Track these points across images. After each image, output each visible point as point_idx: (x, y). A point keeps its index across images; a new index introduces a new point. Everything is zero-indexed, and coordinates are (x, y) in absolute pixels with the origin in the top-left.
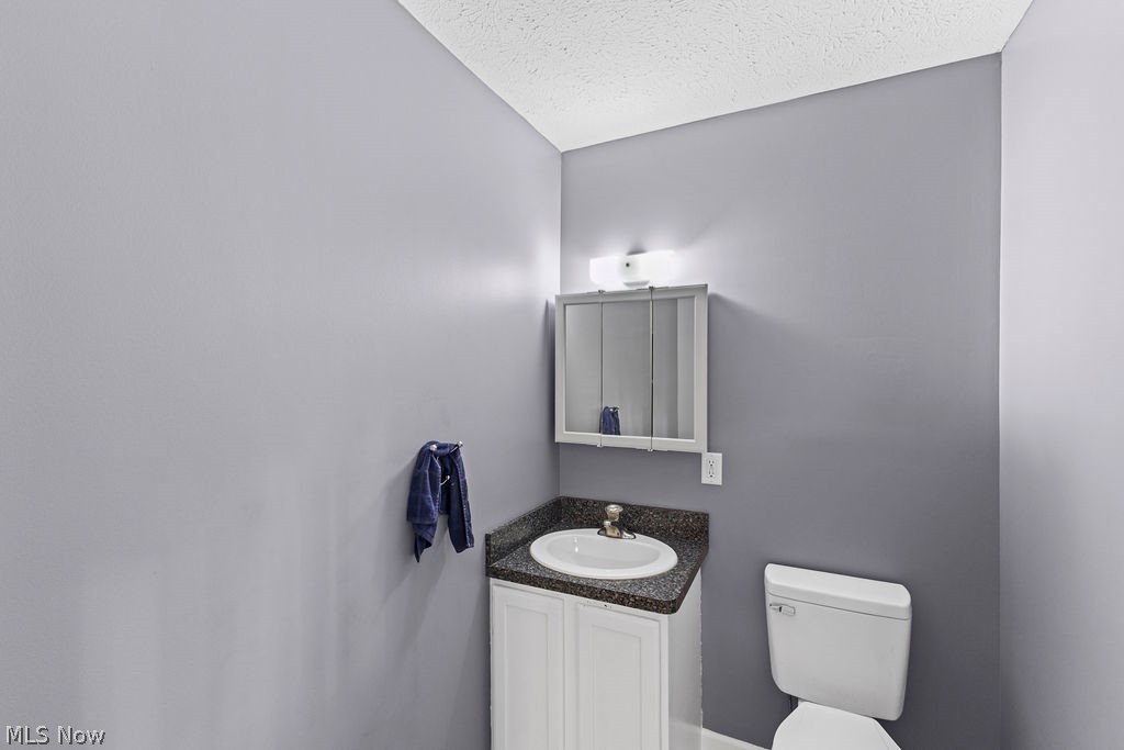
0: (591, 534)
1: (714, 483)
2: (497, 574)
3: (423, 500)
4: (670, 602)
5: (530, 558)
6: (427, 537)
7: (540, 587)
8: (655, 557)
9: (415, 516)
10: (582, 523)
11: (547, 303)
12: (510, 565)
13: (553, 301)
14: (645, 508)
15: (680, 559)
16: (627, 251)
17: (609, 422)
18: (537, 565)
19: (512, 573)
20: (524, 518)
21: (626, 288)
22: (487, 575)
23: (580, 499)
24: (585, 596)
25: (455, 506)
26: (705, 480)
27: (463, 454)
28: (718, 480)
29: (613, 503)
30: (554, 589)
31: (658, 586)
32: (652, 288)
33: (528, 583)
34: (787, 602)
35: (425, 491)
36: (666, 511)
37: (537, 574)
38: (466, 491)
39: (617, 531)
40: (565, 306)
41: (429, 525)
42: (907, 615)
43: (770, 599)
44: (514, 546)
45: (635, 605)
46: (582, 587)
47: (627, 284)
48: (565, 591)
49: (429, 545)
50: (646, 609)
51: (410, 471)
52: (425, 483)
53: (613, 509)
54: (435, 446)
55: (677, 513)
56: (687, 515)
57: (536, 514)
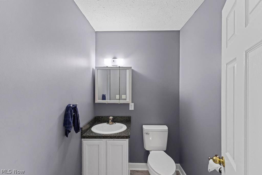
0: (105, 124)
1: (132, 110)
2: (84, 137)
3: (69, 120)
4: (129, 136)
5: (92, 132)
6: (70, 130)
7: (97, 138)
8: (122, 127)
9: (67, 125)
10: (101, 122)
11: (93, 69)
12: (88, 135)
13: (94, 68)
14: (117, 117)
15: (127, 127)
16: (112, 58)
17: (104, 97)
18: (95, 133)
19: (89, 136)
20: (89, 122)
21: (112, 66)
22: (82, 138)
23: (101, 116)
24: (109, 138)
25: (76, 121)
26: (130, 109)
27: (78, 107)
28: (133, 109)
29: (110, 116)
30: (101, 138)
31: (125, 133)
32: (119, 67)
33: (94, 138)
34: (148, 132)
35: (69, 118)
36: (122, 117)
37: (96, 135)
38: (79, 116)
39: (112, 123)
40: (98, 69)
41: (70, 127)
42: (167, 131)
43: (144, 132)
44: (87, 129)
45: (121, 138)
46: (108, 136)
47: (113, 65)
48: (104, 138)
49: (70, 132)
50: (124, 139)
51: (64, 113)
52: (69, 115)
53: (111, 118)
54: (72, 105)
55: (124, 117)
56: (127, 117)
57: (91, 121)
